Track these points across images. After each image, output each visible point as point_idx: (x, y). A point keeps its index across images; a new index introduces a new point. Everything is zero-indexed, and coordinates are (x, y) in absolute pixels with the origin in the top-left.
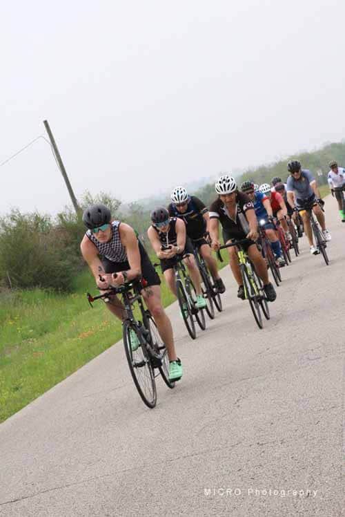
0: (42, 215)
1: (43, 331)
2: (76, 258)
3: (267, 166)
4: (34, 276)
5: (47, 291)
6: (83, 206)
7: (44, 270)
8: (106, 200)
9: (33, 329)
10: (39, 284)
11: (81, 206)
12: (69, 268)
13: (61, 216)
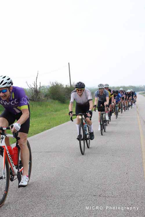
0: (62, 84)
1: (56, 111)
2: (67, 96)
3: (115, 87)
4: (57, 98)
9: (54, 109)
10: (57, 100)
11: (72, 85)
13: (66, 85)
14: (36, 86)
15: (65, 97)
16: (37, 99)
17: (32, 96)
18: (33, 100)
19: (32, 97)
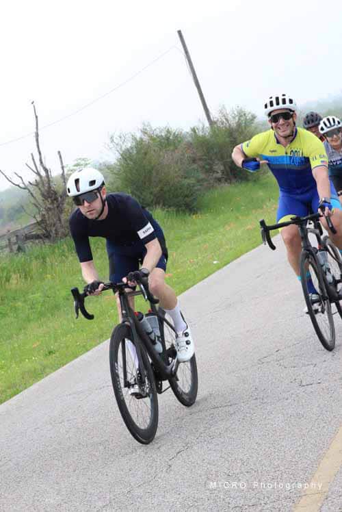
0: (174, 129)
2: (202, 176)
4: (155, 196)
5: (167, 211)
6: (218, 120)
7: (165, 189)
8: (241, 114)
10: (159, 204)
11: (215, 120)
12: (193, 186)
13: (194, 130)
14: (43, 173)
15: (192, 181)
16: (62, 227)
17: (39, 219)
18: (47, 236)
19: (38, 223)
